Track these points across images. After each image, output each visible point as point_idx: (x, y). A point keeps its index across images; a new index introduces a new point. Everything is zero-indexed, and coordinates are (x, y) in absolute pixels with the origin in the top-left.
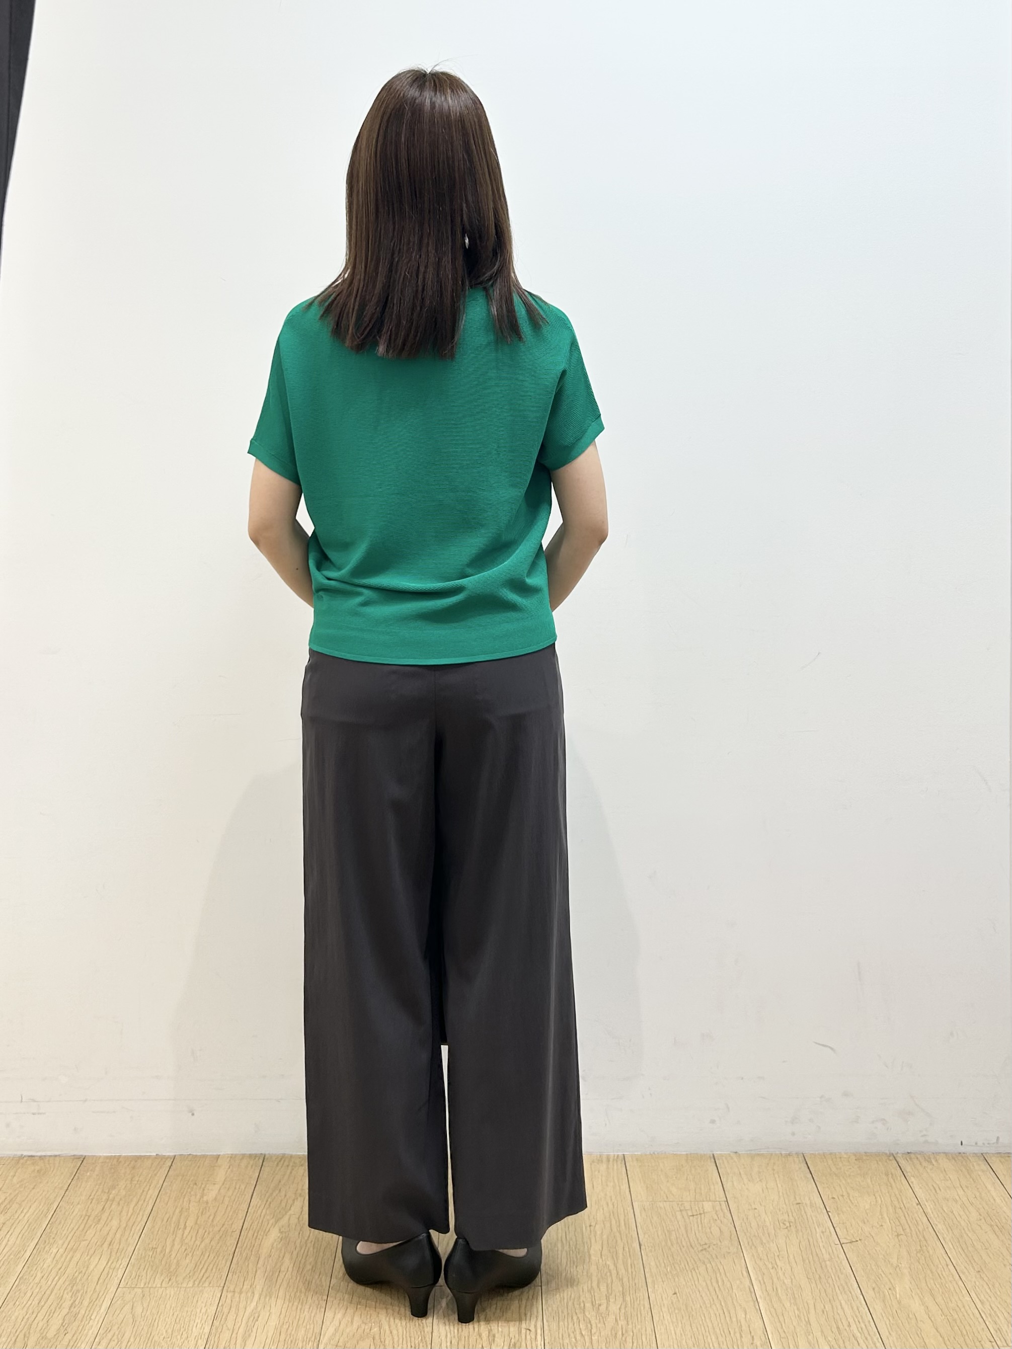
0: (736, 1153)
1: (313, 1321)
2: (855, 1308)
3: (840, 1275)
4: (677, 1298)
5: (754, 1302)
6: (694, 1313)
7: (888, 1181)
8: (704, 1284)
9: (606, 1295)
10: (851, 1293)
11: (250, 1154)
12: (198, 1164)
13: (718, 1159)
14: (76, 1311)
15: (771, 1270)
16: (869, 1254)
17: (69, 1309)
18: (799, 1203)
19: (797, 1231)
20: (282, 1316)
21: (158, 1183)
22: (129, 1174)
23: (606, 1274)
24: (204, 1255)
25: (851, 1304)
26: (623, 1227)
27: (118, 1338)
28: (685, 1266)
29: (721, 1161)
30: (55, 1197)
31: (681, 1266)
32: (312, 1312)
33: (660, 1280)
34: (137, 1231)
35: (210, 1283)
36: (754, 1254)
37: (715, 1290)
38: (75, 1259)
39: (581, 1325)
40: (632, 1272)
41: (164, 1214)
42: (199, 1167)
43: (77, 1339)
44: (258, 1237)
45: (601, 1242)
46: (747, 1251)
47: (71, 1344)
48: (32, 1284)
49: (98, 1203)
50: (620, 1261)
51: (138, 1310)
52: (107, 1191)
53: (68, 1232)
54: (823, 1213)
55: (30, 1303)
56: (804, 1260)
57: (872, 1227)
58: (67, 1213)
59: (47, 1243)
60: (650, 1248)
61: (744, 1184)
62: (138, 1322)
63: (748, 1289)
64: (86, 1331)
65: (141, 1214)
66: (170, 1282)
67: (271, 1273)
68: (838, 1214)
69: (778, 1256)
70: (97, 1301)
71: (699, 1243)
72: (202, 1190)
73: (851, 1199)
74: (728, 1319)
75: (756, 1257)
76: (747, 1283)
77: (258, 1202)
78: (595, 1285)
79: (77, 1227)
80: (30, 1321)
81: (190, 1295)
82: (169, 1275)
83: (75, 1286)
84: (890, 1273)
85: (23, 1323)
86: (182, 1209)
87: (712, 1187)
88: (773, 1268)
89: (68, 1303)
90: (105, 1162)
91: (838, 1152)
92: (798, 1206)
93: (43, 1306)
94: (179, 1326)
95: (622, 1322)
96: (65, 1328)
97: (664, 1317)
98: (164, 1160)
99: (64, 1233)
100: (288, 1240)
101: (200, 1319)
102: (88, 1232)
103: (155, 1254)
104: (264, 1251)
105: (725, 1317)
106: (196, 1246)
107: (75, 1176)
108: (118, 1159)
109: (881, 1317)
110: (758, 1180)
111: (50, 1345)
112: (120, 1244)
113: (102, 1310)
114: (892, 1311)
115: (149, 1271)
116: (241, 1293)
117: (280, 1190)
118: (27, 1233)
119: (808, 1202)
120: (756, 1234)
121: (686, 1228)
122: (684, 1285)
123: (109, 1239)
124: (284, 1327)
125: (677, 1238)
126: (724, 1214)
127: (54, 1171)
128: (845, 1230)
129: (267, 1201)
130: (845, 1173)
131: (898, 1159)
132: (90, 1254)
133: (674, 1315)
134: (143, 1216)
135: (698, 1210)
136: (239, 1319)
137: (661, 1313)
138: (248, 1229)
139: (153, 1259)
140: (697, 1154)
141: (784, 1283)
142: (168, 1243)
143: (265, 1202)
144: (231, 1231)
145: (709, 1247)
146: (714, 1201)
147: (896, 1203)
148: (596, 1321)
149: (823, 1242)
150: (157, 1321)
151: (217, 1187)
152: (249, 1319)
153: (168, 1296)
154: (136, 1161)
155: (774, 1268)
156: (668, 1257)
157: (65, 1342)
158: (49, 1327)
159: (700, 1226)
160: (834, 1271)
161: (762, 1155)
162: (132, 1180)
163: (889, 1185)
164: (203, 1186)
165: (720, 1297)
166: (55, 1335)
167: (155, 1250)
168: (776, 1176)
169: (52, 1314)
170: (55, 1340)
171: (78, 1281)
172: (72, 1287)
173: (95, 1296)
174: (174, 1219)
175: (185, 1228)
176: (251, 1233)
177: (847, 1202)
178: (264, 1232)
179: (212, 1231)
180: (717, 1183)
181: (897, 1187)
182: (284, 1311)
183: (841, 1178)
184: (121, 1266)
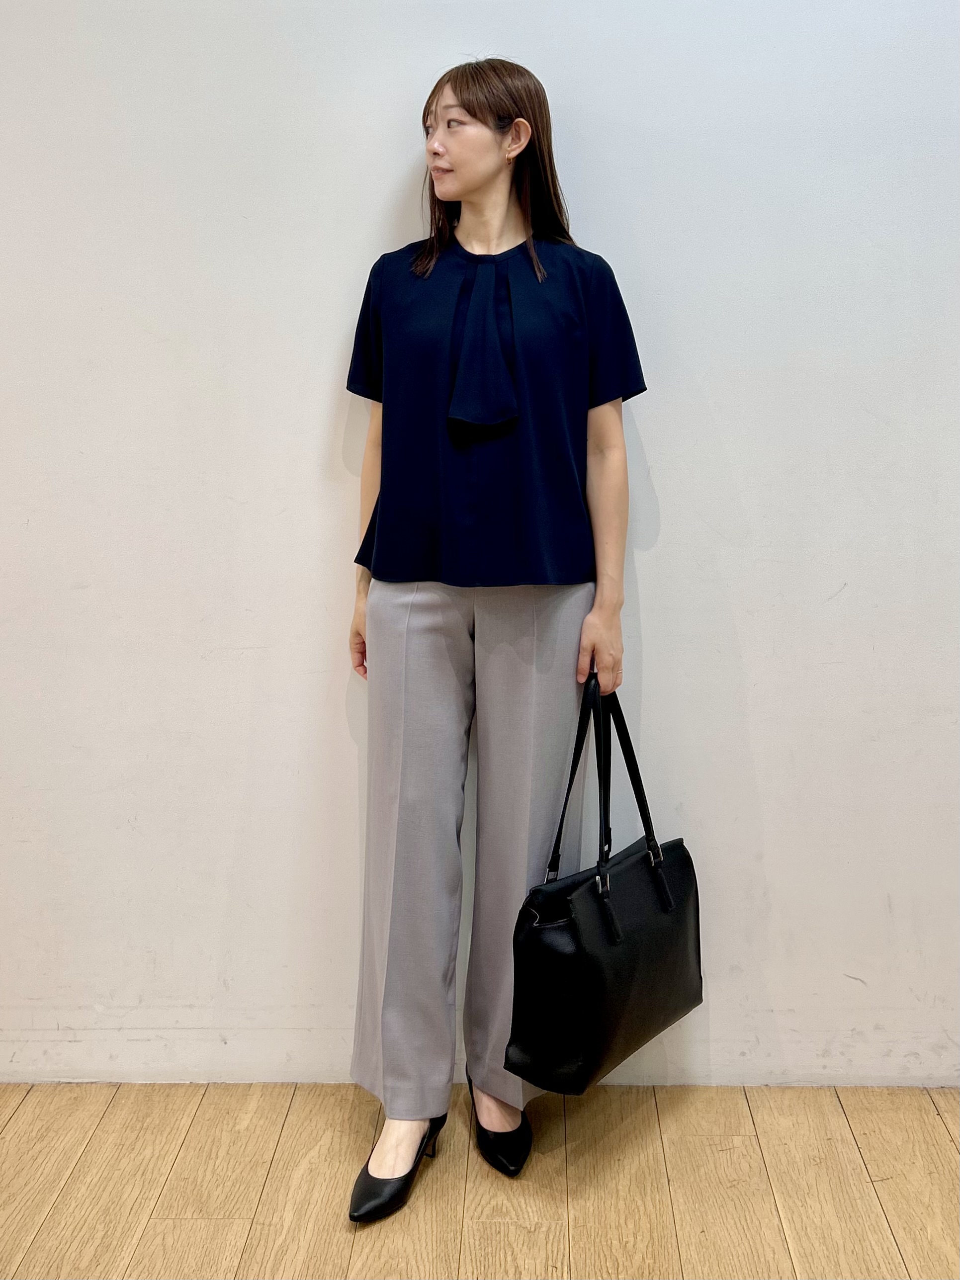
0: (767, 1085)
1: (341, 1256)
2: (885, 1249)
3: (871, 1215)
4: (705, 1236)
5: (783, 1241)
6: (722, 1252)
7: (921, 1115)
8: (732, 1222)
9: (634, 1234)
10: (881, 1233)
11: (282, 1083)
12: (231, 1093)
13: (749, 1092)
14: (108, 1241)
15: (801, 1208)
16: (901, 1193)
17: (102, 1241)
18: (830, 1139)
19: (827, 1169)
20: (310, 1251)
21: (191, 1112)
22: (164, 1101)
23: (634, 1211)
24: (235, 1186)
25: (881, 1244)
26: (652, 1162)
27: (148, 1270)
28: (713, 1203)
29: (751, 1094)
30: (91, 1126)
31: (709, 1203)
32: (340, 1244)
33: (688, 1218)
34: (170, 1160)
35: (240, 1216)
36: (784, 1191)
37: (743, 1228)
38: (109, 1189)
39: (608, 1263)
40: (660, 1209)
41: (197, 1143)
42: (231, 1096)
43: (108, 1271)
44: (289, 1168)
45: (629, 1177)
46: (776, 1187)
47: (103, 1276)
48: (65, 1215)
49: (132, 1132)
50: (649, 1198)
51: (169, 1241)
52: (141, 1119)
53: (103, 1161)
54: (853, 1148)
55: (63, 1233)
56: (834, 1199)
57: (904, 1164)
58: (102, 1142)
59: (82, 1171)
60: (679, 1184)
61: (775, 1118)
62: (168, 1255)
63: (777, 1228)
64: (117, 1263)
65: (174, 1143)
66: (201, 1215)
67: (300, 1206)
68: (870, 1151)
69: (808, 1194)
70: (129, 1233)
71: (729, 1180)
72: (234, 1119)
73: (883, 1135)
74: (756, 1258)
75: (785, 1194)
76: (777, 1219)
77: (290, 1132)
78: (622, 1222)
79: (111, 1156)
80: (63, 1252)
81: (220, 1226)
82: (201, 1205)
83: (108, 1217)
84: (922, 1213)
85: (56, 1254)
86: (214, 1139)
87: (742, 1121)
88: (802, 1206)
89: (100, 1234)
90: (141, 1090)
91: (871, 1087)
92: (829, 1141)
93: (76, 1237)
94: (208, 1258)
95: (649, 1261)
96: (97, 1259)
97: (691, 1256)
98: (197, 1088)
99: (99, 1161)
100: (318, 1171)
101: (230, 1249)
102: (122, 1161)
103: (186, 1183)
104: (294, 1183)
105: (753, 1256)
106: (228, 1176)
107: (111, 1103)
108: (154, 1086)
109: (911, 1258)
110: (789, 1114)
111: (82, 1276)
112: (153, 1173)
113: (134, 1242)
114: (923, 1253)
115: (180, 1203)
116: (270, 1225)
117: (311, 1121)
118: (61, 1162)
119: (839, 1138)
120: (786, 1171)
121: (715, 1164)
122: (712, 1223)
123: (142, 1169)
124: (312, 1261)
125: (706, 1174)
126: (754, 1149)
127: (90, 1099)
128: (876, 1168)
129: (298, 1131)
130: (877, 1109)
131: (932, 1094)
132: (124, 1182)
133: (702, 1254)
134: (176, 1144)
135: (727, 1144)
136: (268, 1253)
137: (689, 1253)
138: (278, 1161)
139: (184, 1189)
140: (728, 1086)
141: (813, 1221)
142: (200, 1173)
143: (295, 1132)
144: (262, 1161)
145: (738, 1183)
146: (743, 1136)
147: (928, 1139)
148: (623, 1259)
149: (853, 1179)
150: (187, 1253)
151: (250, 1115)
152: (278, 1252)
153: (199, 1228)
154: (171, 1089)
155: (804, 1207)
156: (696, 1193)
157: (97, 1274)
158: (81, 1258)
159: (729, 1162)
160: (865, 1210)
161: (793, 1088)
162: (166, 1106)
163: (922, 1120)
164: (235, 1115)
165: (748, 1235)
166: (88, 1266)
167: (187, 1180)
168: (808, 1110)
169: (84, 1245)
170: (87, 1272)
171: (111, 1211)
172: (105, 1218)
173: (127, 1226)
174: (205, 1149)
175: (217, 1158)
176: (281, 1163)
177: (879, 1138)
178: (294, 1163)
179: (244, 1160)
180: (747, 1117)
181: (930, 1124)
182: (312, 1244)
183: (873, 1113)
184: (154, 1196)
